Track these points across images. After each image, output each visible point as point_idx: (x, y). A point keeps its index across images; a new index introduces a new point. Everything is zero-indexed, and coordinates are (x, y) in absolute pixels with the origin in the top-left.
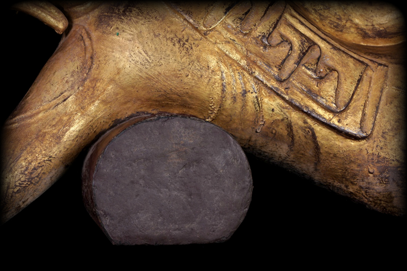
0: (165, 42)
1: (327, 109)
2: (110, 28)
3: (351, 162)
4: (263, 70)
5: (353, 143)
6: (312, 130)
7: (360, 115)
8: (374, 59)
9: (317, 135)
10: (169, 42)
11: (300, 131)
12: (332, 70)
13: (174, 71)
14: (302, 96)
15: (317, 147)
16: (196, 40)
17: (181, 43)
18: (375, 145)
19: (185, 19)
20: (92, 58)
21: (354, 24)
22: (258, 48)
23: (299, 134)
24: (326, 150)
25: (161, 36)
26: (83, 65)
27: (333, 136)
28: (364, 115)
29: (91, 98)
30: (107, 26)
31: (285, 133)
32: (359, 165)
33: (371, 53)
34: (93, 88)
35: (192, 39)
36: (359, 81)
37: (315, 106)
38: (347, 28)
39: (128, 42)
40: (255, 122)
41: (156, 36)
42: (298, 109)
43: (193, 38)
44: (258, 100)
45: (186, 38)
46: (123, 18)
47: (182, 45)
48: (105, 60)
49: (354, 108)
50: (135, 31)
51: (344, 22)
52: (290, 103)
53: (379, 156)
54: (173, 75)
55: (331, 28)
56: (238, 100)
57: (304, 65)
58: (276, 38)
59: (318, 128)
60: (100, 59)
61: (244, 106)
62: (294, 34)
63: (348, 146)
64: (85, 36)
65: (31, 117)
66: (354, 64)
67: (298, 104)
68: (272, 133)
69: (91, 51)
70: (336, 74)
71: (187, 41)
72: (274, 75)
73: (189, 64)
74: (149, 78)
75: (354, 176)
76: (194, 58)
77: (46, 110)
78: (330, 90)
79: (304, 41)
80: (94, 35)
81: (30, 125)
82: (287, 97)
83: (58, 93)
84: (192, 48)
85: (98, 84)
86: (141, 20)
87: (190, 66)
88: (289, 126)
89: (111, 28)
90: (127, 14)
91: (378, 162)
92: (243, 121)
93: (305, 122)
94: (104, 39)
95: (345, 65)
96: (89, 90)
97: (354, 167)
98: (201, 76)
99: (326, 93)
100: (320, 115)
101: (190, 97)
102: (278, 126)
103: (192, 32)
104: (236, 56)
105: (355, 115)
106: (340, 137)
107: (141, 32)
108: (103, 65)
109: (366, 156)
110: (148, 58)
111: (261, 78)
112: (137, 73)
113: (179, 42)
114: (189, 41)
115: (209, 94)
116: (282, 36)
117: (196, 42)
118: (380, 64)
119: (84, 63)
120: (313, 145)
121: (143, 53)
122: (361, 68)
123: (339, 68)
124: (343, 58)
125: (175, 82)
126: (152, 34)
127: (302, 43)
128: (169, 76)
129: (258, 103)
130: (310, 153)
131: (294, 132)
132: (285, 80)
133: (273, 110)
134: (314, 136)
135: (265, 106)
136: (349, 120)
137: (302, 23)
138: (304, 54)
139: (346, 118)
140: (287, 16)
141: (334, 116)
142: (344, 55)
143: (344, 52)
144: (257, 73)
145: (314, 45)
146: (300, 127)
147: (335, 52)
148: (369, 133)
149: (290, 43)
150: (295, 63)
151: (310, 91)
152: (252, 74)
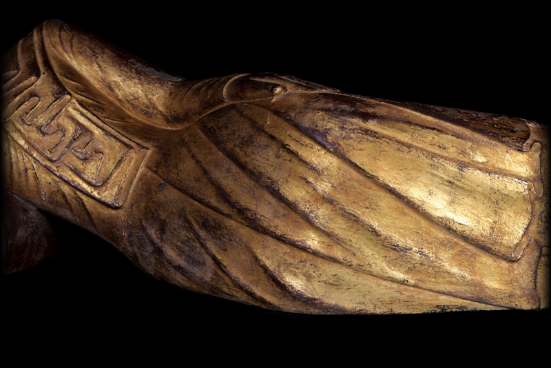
1: (89, 183)
3: (114, 226)
4: (39, 153)
5: (113, 212)
6: (81, 199)
7: (116, 189)
9: (86, 204)
11: (73, 200)
12: (98, 152)
14: (70, 173)
15: (88, 214)
18: (126, 214)
21: (159, 111)
22: (38, 136)
23: (74, 203)
24: (96, 216)
27: (98, 206)
31: (63, 201)
32: (118, 230)
36: (120, 161)
37: (80, 182)
38: (154, 115)
40: (39, 192)
44: (36, 175)
49: (112, 183)
51: (152, 109)
52: (60, 177)
53: (128, 223)
55: (143, 115)
56: (23, 175)
57: (73, 149)
58: (53, 127)
59: (84, 198)
61: (27, 180)
62: (71, 124)
66: (120, 148)
67: (66, 179)
68: (54, 201)
70: (100, 156)
72: (47, 156)
75: (117, 238)
78: (93, 168)
79: (78, 129)
82: (58, 174)
88: (64, 196)
91: (127, 228)
92: (30, 191)
93: (76, 194)
95: (112, 148)
99: (89, 171)
100: (84, 188)
102: (56, 196)
104: (22, 143)
106: (104, 207)
109: (121, 223)
111: (38, 158)
116: (58, 125)
118: (143, 147)
122: (125, 150)
123: (107, 151)
124: (112, 142)
127: (76, 131)
129: (36, 177)
130: (86, 218)
131: (69, 201)
132: (55, 161)
133: (50, 183)
135: (43, 180)
136: (106, 193)
137: (82, 114)
138: (75, 140)
139: (105, 191)
140: (70, 109)
141: (95, 189)
142: (114, 140)
143: (115, 137)
144: (35, 155)
145: (87, 132)
146: (73, 197)
147: (106, 137)
148: (121, 204)
149: (64, 131)
150: (66, 147)
151: (76, 169)
152: (31, 155)
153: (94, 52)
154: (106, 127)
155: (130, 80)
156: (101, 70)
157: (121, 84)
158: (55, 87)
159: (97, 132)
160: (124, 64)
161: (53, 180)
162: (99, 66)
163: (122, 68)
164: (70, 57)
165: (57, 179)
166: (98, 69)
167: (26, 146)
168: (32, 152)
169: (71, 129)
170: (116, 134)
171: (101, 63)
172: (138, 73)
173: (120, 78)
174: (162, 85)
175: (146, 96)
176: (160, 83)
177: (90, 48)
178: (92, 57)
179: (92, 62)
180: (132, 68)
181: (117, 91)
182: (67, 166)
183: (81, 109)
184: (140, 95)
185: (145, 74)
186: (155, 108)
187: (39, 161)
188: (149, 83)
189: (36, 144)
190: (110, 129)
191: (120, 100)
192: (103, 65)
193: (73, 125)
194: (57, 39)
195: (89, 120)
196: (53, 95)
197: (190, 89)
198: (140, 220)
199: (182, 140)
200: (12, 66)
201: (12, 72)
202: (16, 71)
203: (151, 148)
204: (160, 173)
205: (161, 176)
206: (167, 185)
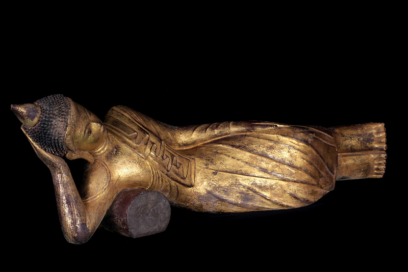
1: (181, 178)
2: (112, 161)
5: (189, 189)
9: (178, 188)
10: (134, 164)
12: (180, 164)
14: (174, 175)
15: (178, 192)
18: (196, 189)
19: (138, 155)
20: (109, 173)
25: (132, 162)
31: (169, 189)
32: (191, 196)
36: (188, 167)
39: (121, 165)
40: (161, 187)
41: (130, 162)
42: (173, 179)
43: (142, 161)
47: (139, 164)
48: (114, 173)
49: (188, 176)
50: (122, 161)
53: (197, 192)
56: (157, 181)
57: (173, 164)
58: (165, 157)
59: (178, 185)
61: (159, 182)
62: (168, 154)
63: (187, 190)
64: (104, 164)
65: (95, 197)
66: (185, 160)
68: (165, 190)
69: (108, 170)
70: (182, 166)
71: (140, 162)
74: (129, 177)
75: (189, 200)
76: (143, 168)
77: (99, 194)
78: (181, 172)
80: (107, 163)
81: (95, 200)
82: (170, 176)
83: (102, 188)
84: (142, 165)
85: (114, 182)
86: (123, 156)
87: (142, 171)
88: (171, 186)
91: (197, 194)
93: (175, 184)
94: (111, 165)
97: (189, 197)
98: (146, 174)
100: (179, 181)
102: (167, 187)
103: (141, 159)
105: (189, 179)
106: (185, 187)
107: (124, 161)
108: (114, 175)
110: (129, 171)
111: (163, 171)
112: (125, 176)
115: (149, 180)
117: (143, 163)
118: (192, 159)
119: (108, 175)
121: (127, 169)
123: (182, 163)
125: (138, 178)
126: (128, 161)
127: (171, 156)
128: (136, 176)
131: (172, 188)
132: (169, 171)
133: (166, 182)
135: (164, 181)
136: (187, 181)
138: (173, 160)
140: (165, 147)
141: (183, 180)
142: (182, 158)
143: (182, 156)
146: (174, 186)
147: (179, 157)
148: (193, 184)
149: (169, 157)
151: (176, 173)
152: (160, 171)
154: (176, 152)
158: (157, 138)
159: (176, 155)
161: (168, 180)
165: (170, 179)
183: (167, 146)
187: (164, 173)
189: (162, 165)
195: (172, 151)
196: (159, 142)
197: (194, 130)
198: (206, 189)
199: (215, 152)
200: (131, 131)
201: (133, 134)
202: (136, 133)
203: (195, 158)
204: (211, 168)
205: (212, 169)
206: (219, 172)
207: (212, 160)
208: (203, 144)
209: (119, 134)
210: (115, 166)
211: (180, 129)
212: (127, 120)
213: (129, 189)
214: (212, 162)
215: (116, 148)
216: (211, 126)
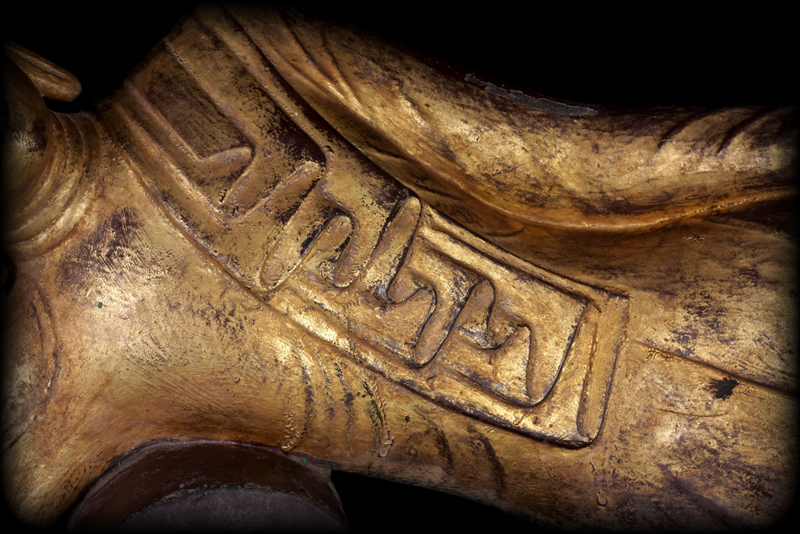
0: (191, 320)
1: (512, 403)
2: (84, 291)
3: (565, 485)
4: (382, 353)
5: (566, 454)
6: (485, 441)
7: (575, 402)
8: (601, 282)
9: (495, 448)
10: (198, 319)
11: (463, 445)
12: (518, 325)
13: (213, 373)
14: (460, 386)
15: (498, 467)
16: (250, 310)
17: (222, 319)
18: (607, 456)
19: (226, 271)
20: (55, 355)
21: (565, 191)
22: (370, 311)
23: (462, 450)
24: (516, 468)
25: (182, 309)
26: (40, 371)
27: (526, 446)
28: (584, 400)
29: (61, 433)
30: (78, 288)
31: (435, 451)
32: (578, 492)
33: (597, 267)
34: (64, 414)
35: (242, 309)
36: (572, 339)
37: (487, 401)
38: (552, 200)
39: (121, 321)
40: (376, 443)
41: (173, 307)
43: (243, 306)
44: (376, 406)
45: (231, 309)
46: (107, 269)
47: (222, 323)
48: (80, 358)
49: (563, 391)
50: (132, 299)
51: (547, 189)
52: (441, 402)
53: (615, 475)
54: (211, 382)
55: (522, 203)
56: (339, 413)
57: (461, 328)
59: (493, 434)
60: (71, 356)
61: (352, 417)
62: (440, 268)
63: (555, 459)
64: (40, 308)
66: (561, 305)
67: (453, 402)
68: (409, 454)
69: (53, 340)
70: (526, 333)
71: (232, 314)
72: (404, 359)
73: (240, 359)
74: (167, 389)
76: (247, 346)
78: (515, 366)
79: (461, 278)
80: (57, 304)
82: (432, 395)
84: (242, 328)
85: (72, 406)
86: (144, 274)
87: (241, 363)
88: (442, 440)
89: (87, 290)
90: (115, 261)
91: (615, 485)
92: (352, 444)
93: (471, 430)
94: (75, 316)
95: (543, 309)
96: (55, 419)
97: (570, 495)
98: (264, 380)
99: (507, 373)
100: (497, 416)
101: (246, 417)
102: (419, 443)
103: (240, 295)
104: (330, 334)
105: (565, 406)
106: (540, 447)
107: (143, 300)
108: (78, 368)
109: (592, 476)
110: (161, 353)
111: (380, 366)
112: (144, 379)
113: (217, 317)
114: (237, 314)
115: (284, 409)
116: (417, 277)
117: (250, 315)
118: (613, 295)
119: (41, 368)
120: (488, 464)
121: (150, 342)
122: (576, 309)
123: (533, 318)
124: (539, 295)
125: (215, 394)
126: (165, 304)
127: (456, 284)
128: (203, 384)
129: (377, 413)
131: (452, 449)
132: (424, 365)
133: (407, 419)
134: (489, 450)
135: (391, 415)
136: (554, 418)
137: (456, 239)
138: (462, 306)
139: (549, 414)
140: (426, 232)
141: (526, 413)
142: (541, 288)
143: (541, 281)
144: (371, 359)
145: (480, 281)
146: (462, 439)
147: (523, 285)
148: (593, 436)
149: (433, 289)
150: (444, 328)
151: (476, 375)
152: (361, 362)
153: (388, 70)
154: (509, 258)
155: (491, 127)
156: (423, 114)
157: (472, 139)
158: (374, 181)
159: (497, 274)
160: (461, 90)
161: (417, 409)
162: (414, 104)
163: (464, 101)
164: (341, 91)
165: (430, 406)
166: (411, 111)
167: (343, 343)
168: (364, 355)
169: (445, 281)
170: (538, 271)
171: (416, 96)
172: (502, 107)
173: (466, 127)
174: (563, 131)
175: (535, 160)
176: (557, 126)
177: (373, 60)
178: (390, 83)
179: (393, 95)
180: (483, 97)
181: (463, 157)
182: (452, 372)
183: (447, 226)
184: (520, 160)
185: (517, 110)
186: (555, 184)
187: (382, 373)
188: (533, 129)
189: (371, 333)
190: (519, 263)
191: (469, 178)
192: (423, 99)
193: (447, 270)
194: (297, 49)
195: (474, 249)
196: (380, 203)
197: (666, 137)
198: (664, 468)
199: (743, 271)
200: (222, 135)
201: (231, 153)
202: (245, 151)
203: (633, 293)
204: (705, 356)
205: (708, 365)
206: (741, 388)
207: (720, 311)
208: (706, 218)
209: (154, 150)
210: (91, 321)
211: (603, 123)
212: (226, 74)
213: (184, 440)
214: (714, 325)
215: (117, 224)
216: (756, 125)
